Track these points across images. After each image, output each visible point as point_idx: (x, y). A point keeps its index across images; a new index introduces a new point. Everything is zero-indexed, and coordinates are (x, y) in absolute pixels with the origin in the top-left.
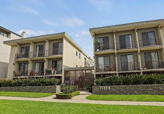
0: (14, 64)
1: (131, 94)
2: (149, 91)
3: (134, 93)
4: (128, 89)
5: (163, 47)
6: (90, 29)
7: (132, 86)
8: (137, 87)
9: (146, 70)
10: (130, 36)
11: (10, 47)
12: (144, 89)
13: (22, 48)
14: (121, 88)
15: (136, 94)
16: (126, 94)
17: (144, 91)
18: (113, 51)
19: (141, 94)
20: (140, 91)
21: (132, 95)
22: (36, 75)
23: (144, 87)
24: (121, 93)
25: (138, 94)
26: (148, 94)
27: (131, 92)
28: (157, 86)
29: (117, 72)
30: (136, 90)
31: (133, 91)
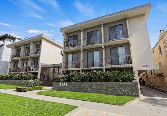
0: (10, 62)
1: (85, 91)
2: (103, 89)
3: (88, 91)
4: (82, 86)
5: (129, 40)
6: (61, 29)
7: (86, 83)
8: (92, 85)
9: (109, 66)
10: (98, 32)
11: (11, 49)
12: (98, 88)
13: (18, 50)
14: (76, 85)
15: (89, 93)
16: (80, 91)
17: (98, 89)
18: (78, 48)
19: (95, 93)
20: (94, 89)
21: (86, 93)
22: (21, 71)
23: (98, 85)
24: (76, 90)
25: (92, 93)
26: (102, 93)
27: (85, 89)
28: (112, 84)
29: (80, 69)
30: (90, 87)
31: (87, 89)
